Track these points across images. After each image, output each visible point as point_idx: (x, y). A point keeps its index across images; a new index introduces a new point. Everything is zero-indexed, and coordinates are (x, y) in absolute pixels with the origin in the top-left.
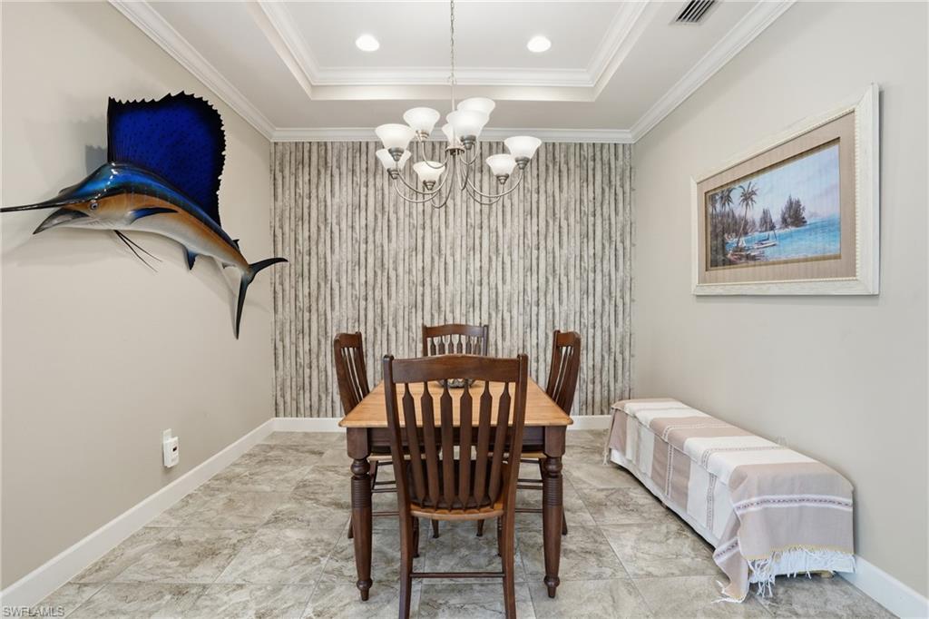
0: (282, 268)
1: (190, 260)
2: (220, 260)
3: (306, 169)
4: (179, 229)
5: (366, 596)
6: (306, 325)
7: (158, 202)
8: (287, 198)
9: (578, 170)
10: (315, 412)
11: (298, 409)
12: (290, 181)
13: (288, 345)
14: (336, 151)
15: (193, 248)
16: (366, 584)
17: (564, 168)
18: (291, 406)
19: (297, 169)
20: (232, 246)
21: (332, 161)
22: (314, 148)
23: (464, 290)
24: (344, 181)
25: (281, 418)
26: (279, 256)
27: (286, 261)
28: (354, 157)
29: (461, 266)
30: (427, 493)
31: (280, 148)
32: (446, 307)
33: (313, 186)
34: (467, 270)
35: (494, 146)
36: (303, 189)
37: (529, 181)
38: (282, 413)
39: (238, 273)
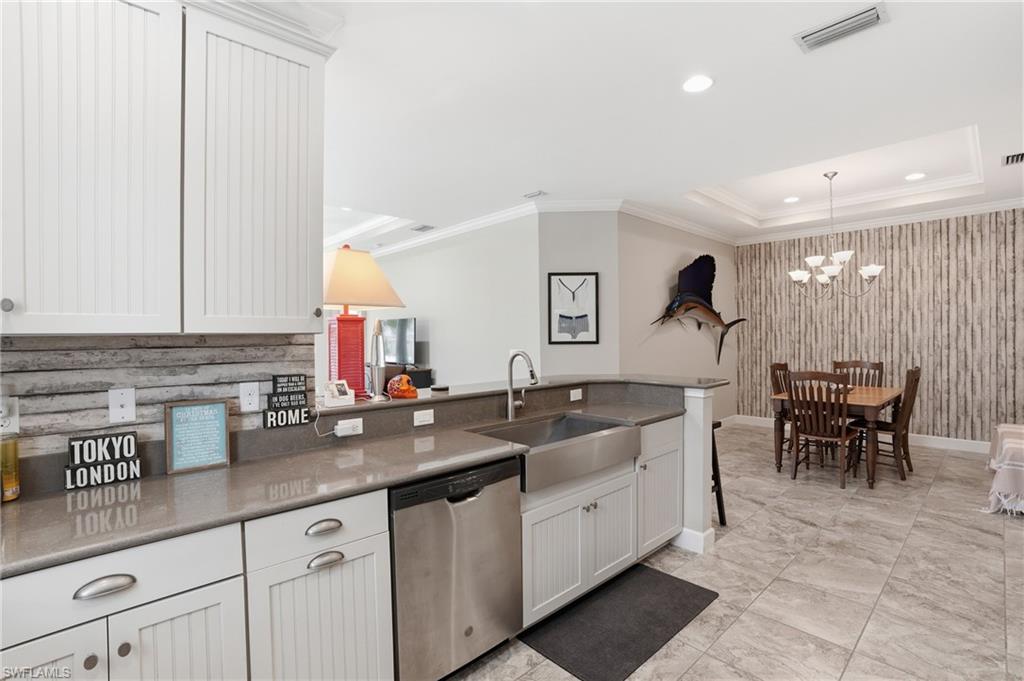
0: (743, 325)
1: (699, 325)
2: (711, 324)
3: (758, 261)
4: (698, 314)
5: (779, 471)
6: (758, 358)
7: (692, 305)
8: (745, 281)
9: (993, 236)
10: (763, 414)
11: (752, 411)
12: (747, 269)
13: (746, 369)
14: (777, 248)
15: (700, 320)
16: (779, 467)
17: (977, 236)
18: (748, 408)
19: (751, 261)
20: (717, 316)
21: (775, 254)
22: (763, 247)
23: (877, 336)
24: (783, 266)
25: (741, 416)
26: (741, 317)
27: (744, 320)
28: (790, 250)
29: (874, 319)
30: (812, 428)
31: (740, 249)
32: (862, 348)
33: (762, 271)
34: (880, 322)
35: (904, 227)
36: (756, 273)
37: (939, 250)
38: (741, 412)
39: (719, 329)
